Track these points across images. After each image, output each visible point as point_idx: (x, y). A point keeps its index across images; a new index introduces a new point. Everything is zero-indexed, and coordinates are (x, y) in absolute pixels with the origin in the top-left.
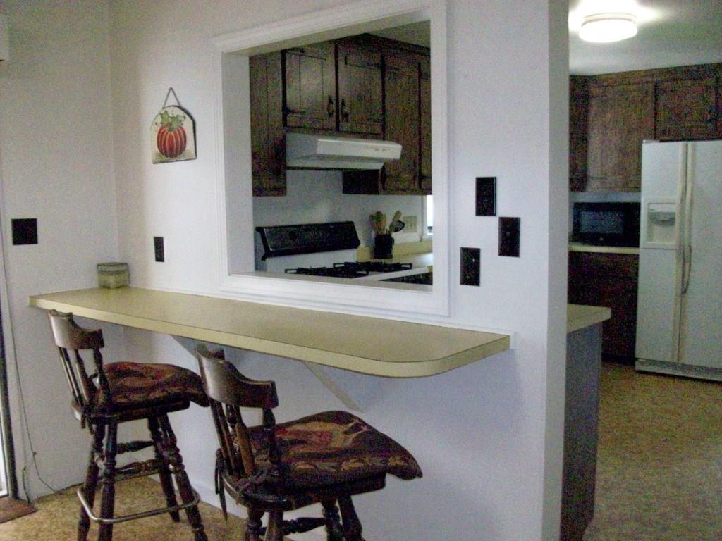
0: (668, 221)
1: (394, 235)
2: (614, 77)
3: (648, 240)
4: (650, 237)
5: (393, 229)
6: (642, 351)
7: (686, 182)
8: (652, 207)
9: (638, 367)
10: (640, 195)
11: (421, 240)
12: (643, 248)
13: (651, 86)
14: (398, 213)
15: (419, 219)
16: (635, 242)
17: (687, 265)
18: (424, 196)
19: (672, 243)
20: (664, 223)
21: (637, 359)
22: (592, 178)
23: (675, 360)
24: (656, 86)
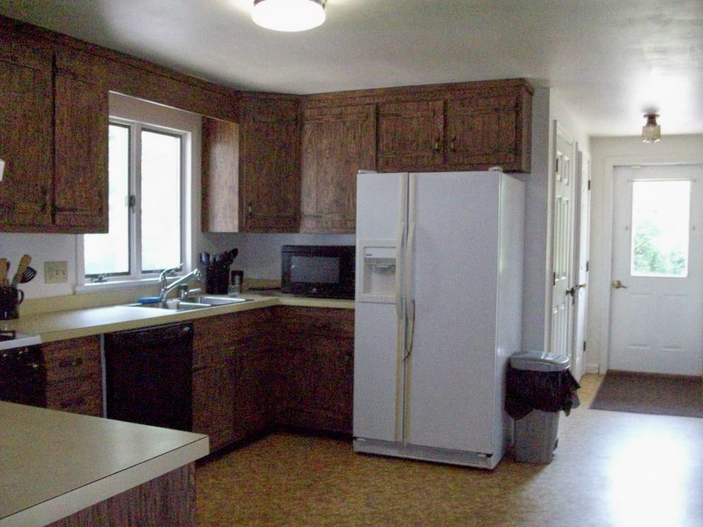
0: (387, 268)
1: (20, 287)
2: (330, 97)
3: (365, 292)
4: (367, 288)
5: (20, 278)
6: (360, 428)
7: (408, 221)
8: (369, 251)
9: (357, 447)
10: (355, 237)
11: (75, 293)
12: (360, 302)
13: (372, 108)
14: (26, 258)
15: (71, 265)
16: (350, 295)
17: (410, 322)
18: (79, 236)
19: (392, 296)
20: (384, 271)
21: (355, 438)
22: (306, 216)
23: (400, 439)
24: (377, 108)
